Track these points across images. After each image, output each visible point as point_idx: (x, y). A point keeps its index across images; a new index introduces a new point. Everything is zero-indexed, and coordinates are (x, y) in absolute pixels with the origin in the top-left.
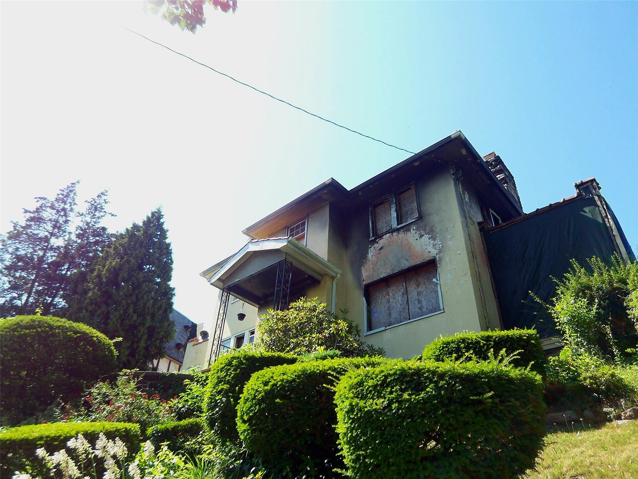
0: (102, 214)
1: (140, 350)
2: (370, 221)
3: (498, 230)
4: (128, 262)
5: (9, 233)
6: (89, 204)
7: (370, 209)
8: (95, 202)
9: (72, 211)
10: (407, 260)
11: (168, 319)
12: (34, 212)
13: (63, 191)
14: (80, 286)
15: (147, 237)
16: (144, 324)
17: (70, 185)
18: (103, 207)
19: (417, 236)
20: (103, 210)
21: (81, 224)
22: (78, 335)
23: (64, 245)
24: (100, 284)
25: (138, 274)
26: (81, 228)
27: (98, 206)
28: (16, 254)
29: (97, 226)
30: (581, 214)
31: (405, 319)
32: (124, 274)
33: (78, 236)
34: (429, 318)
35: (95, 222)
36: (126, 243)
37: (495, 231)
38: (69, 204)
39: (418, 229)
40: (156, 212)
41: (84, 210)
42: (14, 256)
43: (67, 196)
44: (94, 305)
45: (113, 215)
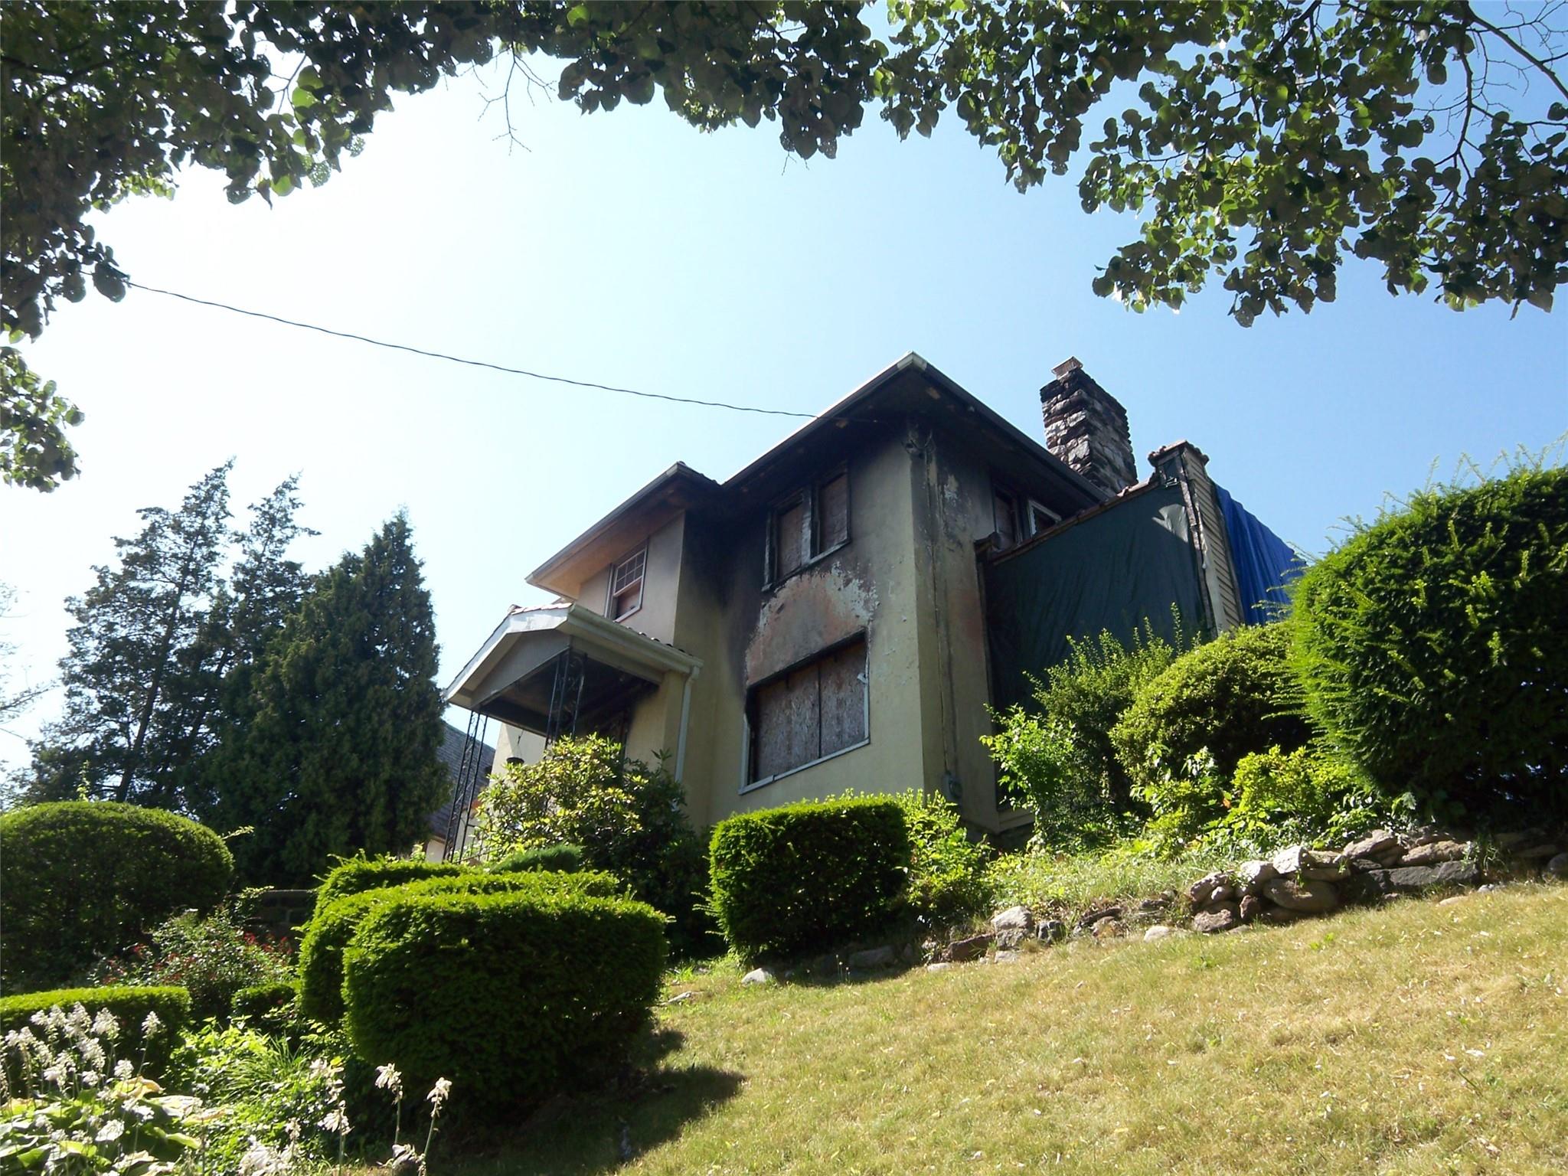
0: (288, 532)
1: (372, 829)
2: (767, 547)
3: (1009, 558)
4: (334, 643)
5: (88, 593)
6: (259, 513)
7: (769, 521)
8: (271, 507)
9: (221, 532)
10: (820, 634)
11: (433, 760)
12: (138, 543)
13: (199, 488)
14: (239, 701)
15: (373, 583)
16: (376, 775)
17: (210, 473)
18: (289, 517)
19: (841, 582)
20: (289, 524)
21: (243, 559)
22: (146, 833)
23: (209, 609)
24: (278, 696)
25: (356, 668)
26: (244, 568)
27: (279, 516)
28: (109, 638)
29: (279, 560)
30: (1155, 522)
31: (813, 757)
32: (326, 671)
33: (239, 586)
34: (847, 757)
35: (273, 553)
36: (330, 600)
37: (1003, 560)
38: (213, 518)
39: (843, 568)
40: (394, 524)
41: (245, 529)
42: (104, 643)
43: (209, 498)
44: (266, 741)
45: (311, 533)
